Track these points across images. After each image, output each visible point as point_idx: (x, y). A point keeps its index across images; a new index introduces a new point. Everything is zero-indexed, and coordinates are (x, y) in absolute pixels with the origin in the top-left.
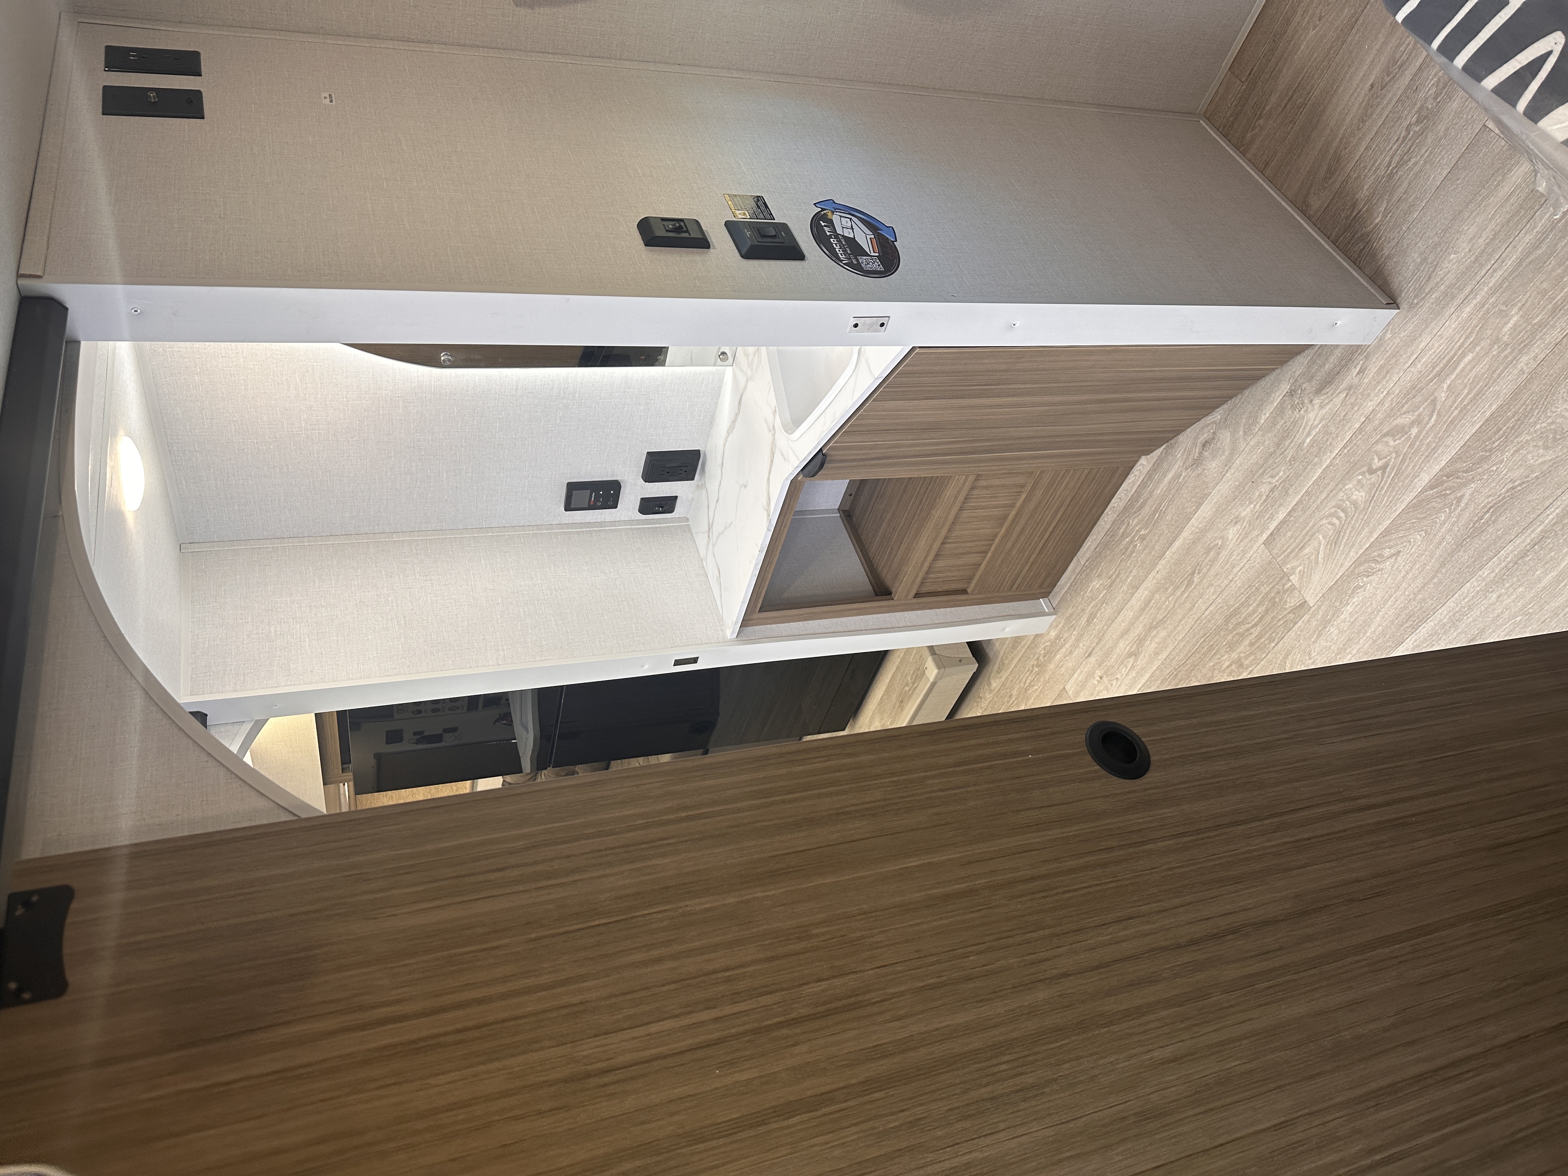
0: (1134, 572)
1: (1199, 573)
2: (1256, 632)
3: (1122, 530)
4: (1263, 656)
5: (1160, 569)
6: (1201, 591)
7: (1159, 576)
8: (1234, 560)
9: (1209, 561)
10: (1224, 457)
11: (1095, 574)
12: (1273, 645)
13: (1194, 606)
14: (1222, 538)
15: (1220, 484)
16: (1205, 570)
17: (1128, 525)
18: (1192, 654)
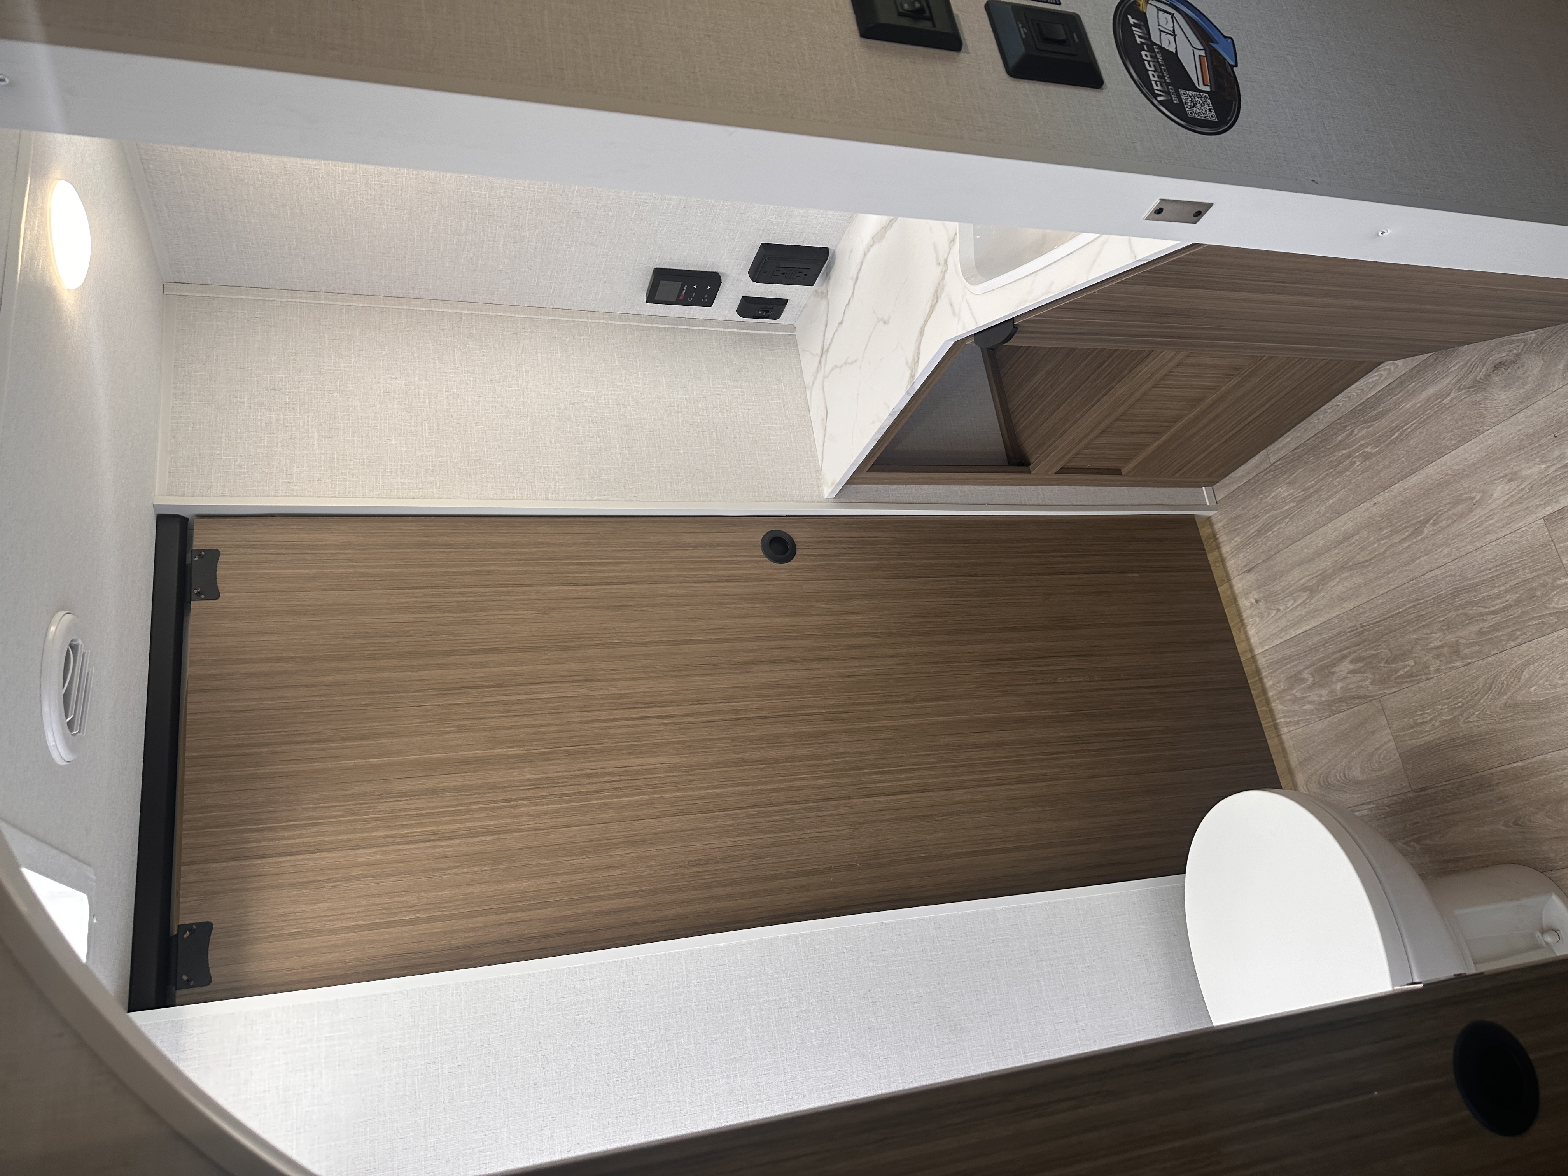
0: (1342, 494)
1: (1434, 525)
2: (1492, 621)
3: (1340, 438)
4: (1493, 653)
5: (1379, 502)
6: (1429, 548)
7: (1374, 510)
8: (1491, 525)
9: (1454, 514)
10: (1522, 390)
11: (1286, 479)
12: (1513, 644)
13: (1413, 561)
14: (1484, 492)
15: (1504, 424)
16: (1443, 524)
17: (1351, 434)
18: (1392, 616)
